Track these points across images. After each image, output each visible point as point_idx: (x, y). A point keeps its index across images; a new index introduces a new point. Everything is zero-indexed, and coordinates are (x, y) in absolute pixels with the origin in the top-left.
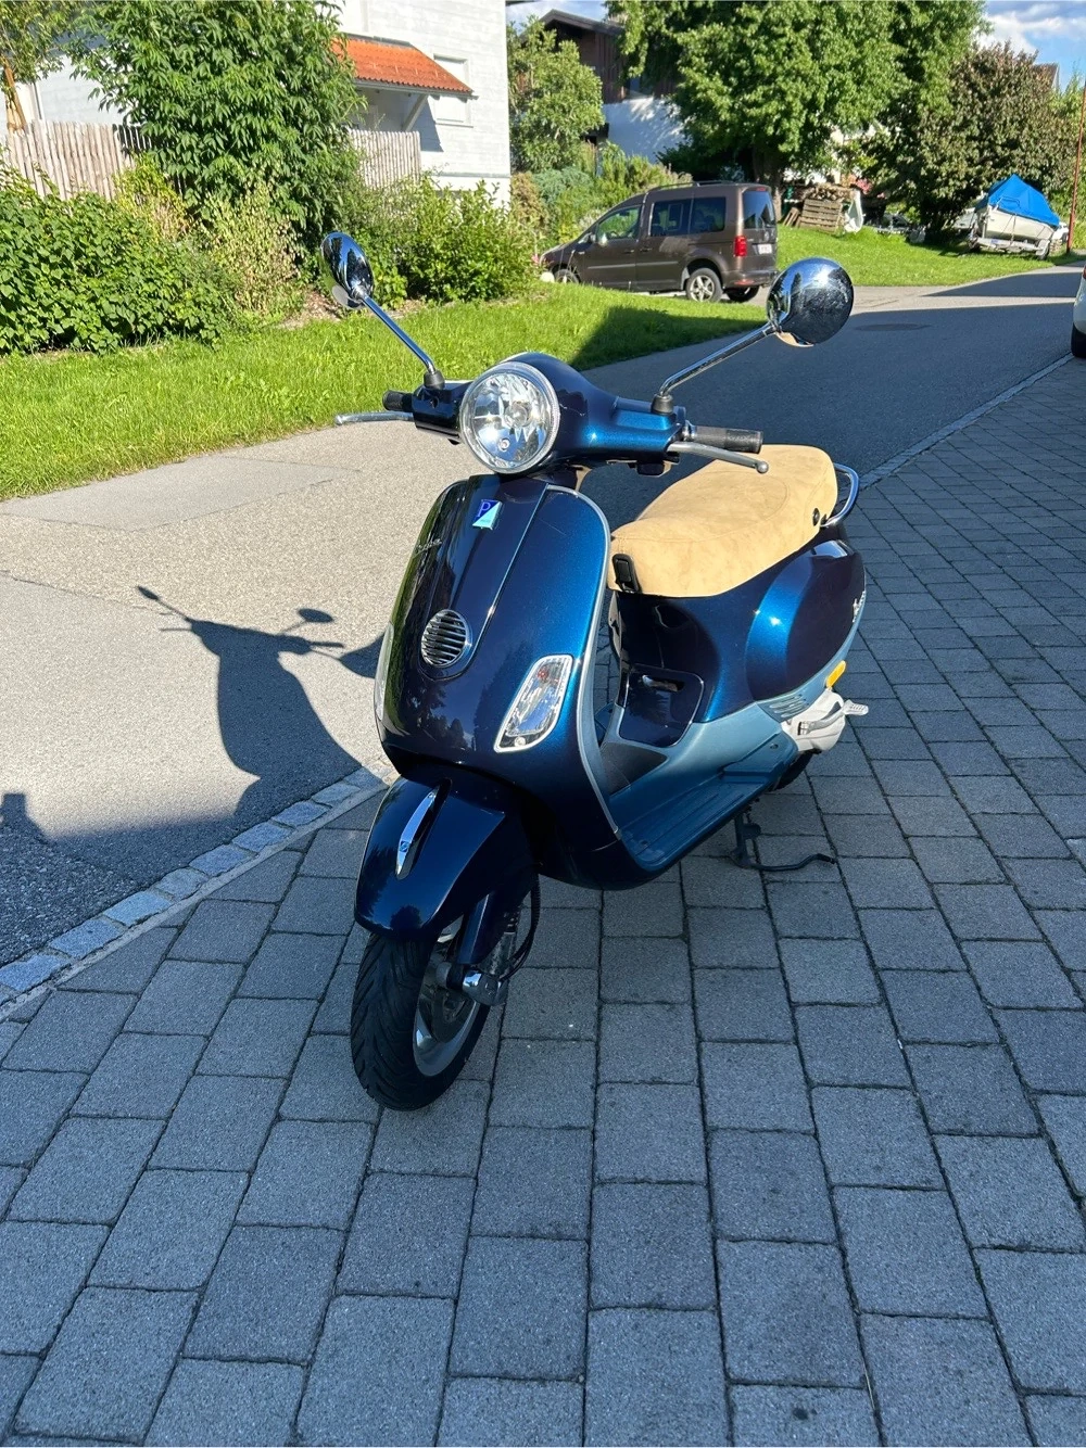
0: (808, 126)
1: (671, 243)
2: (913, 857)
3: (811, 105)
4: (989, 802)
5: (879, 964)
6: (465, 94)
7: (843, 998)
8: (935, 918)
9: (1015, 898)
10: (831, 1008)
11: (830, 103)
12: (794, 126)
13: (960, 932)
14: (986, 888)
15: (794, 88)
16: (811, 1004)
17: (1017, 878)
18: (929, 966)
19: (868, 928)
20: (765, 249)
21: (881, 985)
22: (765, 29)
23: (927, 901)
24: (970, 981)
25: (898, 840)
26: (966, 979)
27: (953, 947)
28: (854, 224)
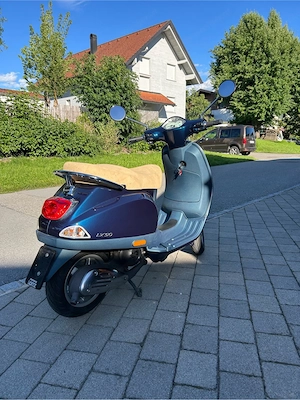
0: (267, 115)
1: (226, 140)
2: (251, 320)
3: (268, 110)
4: (290, 301)
5: (221, 368)
6: (174, 105)
7: (198, 384)
8: (253, 349)
9: (292, 343)
10: (191, 388)
11: (273, 109)
12: (263, 115)
13: (263, 356)
14: (280, 337)
15: (263, 106)
16: (182, 385)
17: (295, 334)
18: (244, 372)
19: (222, 350)
20: (252, 142)
21: (218, 380)
22: (254, 92)
23: (252, 340)
24: (261, 383)
25: (247, 311)
26: (260, 381)
27: (258, 364)
28: (280, 140)
